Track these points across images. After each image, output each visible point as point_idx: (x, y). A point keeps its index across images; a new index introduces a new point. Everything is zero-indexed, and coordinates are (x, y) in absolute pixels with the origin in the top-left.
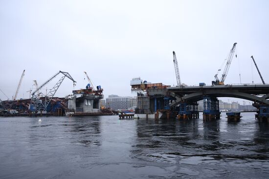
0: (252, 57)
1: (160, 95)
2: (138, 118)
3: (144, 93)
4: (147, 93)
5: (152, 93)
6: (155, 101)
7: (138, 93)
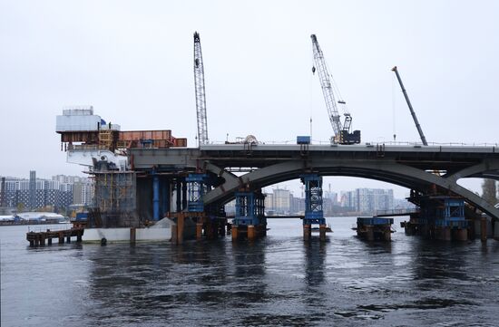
0: (395, 69)
1: (172, 168)
2: (103, 242)
3: (119, 160)
4: (131, 162)
5: (147, 162)
6: (156, 187)
7: (94, 160)
